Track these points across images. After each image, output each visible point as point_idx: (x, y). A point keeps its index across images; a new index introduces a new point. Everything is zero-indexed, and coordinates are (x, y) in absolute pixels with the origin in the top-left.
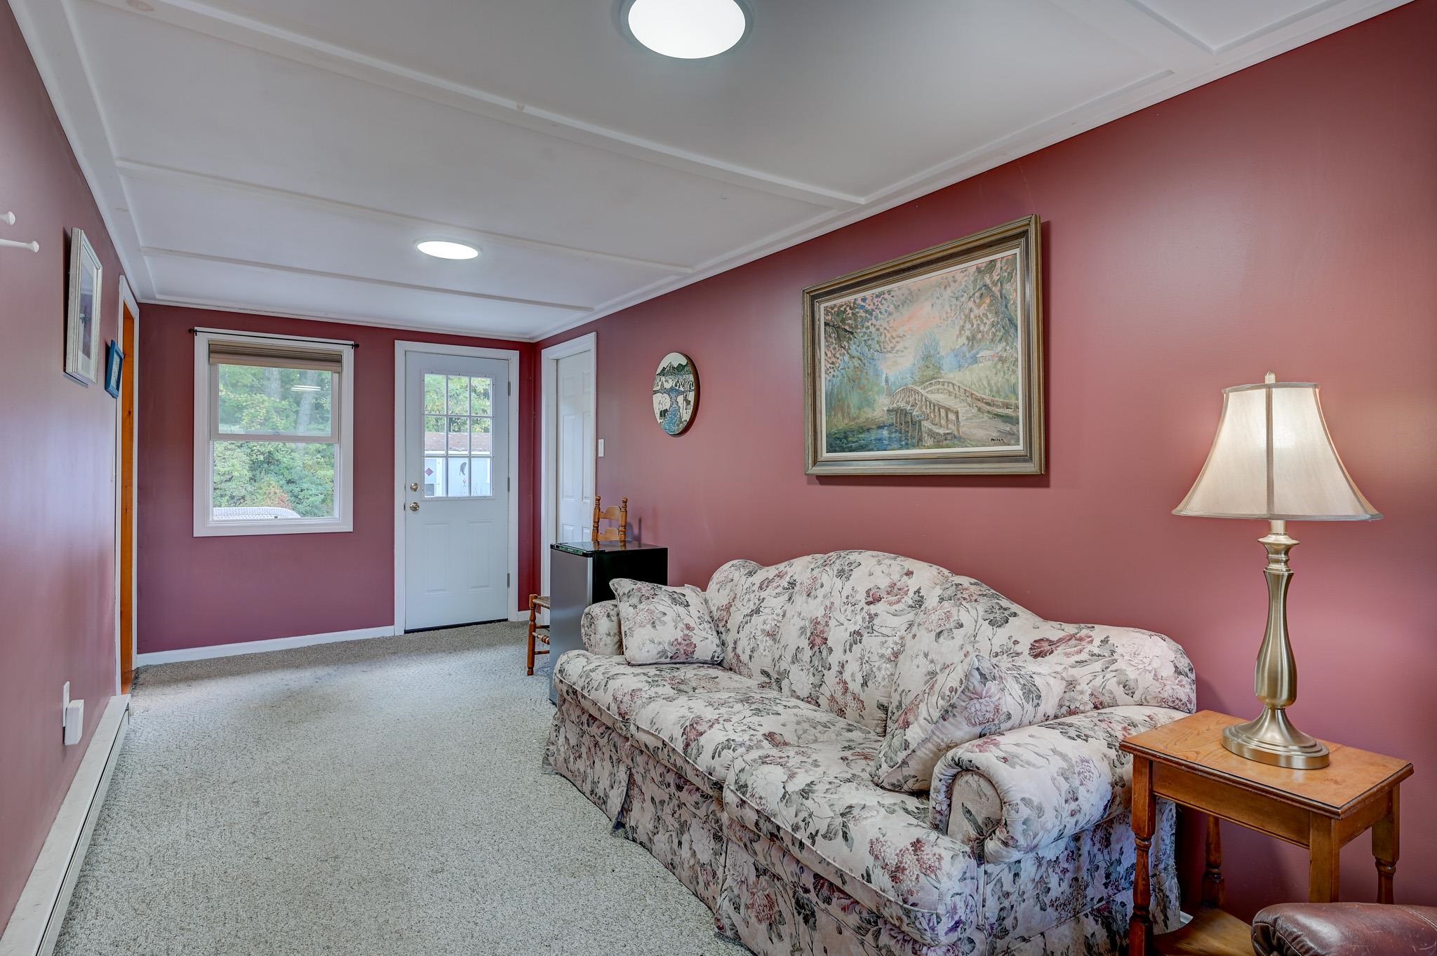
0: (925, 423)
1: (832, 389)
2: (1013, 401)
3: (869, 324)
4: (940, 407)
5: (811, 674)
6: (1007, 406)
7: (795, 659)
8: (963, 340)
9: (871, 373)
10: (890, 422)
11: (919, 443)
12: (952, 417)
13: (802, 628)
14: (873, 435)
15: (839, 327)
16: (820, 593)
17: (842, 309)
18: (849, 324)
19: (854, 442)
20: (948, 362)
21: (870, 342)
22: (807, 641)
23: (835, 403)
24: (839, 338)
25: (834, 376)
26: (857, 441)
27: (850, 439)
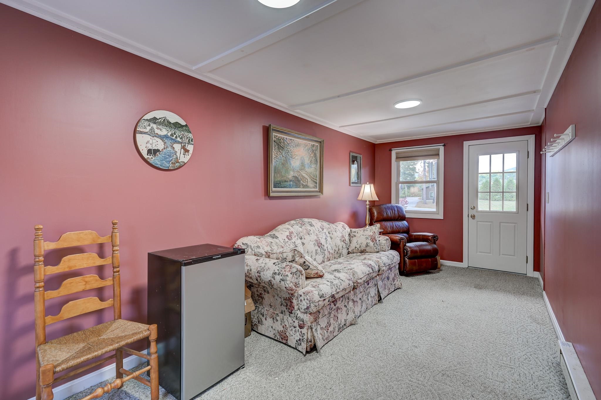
0: (301, 181)
1: (276, 165)
2: (316, 179)
3: (288, 147)
4: (305, 177)
5: (322, 255)
6: (316, 180)
7: (316, 253)
8: (309, 161)
9: (289, 163)
10: (293, 180)
11: (299, 187)
12: (307, 180)
13: (314, 244)
14: (288, 184)
15: (279, 144)
16: (311, 232)
17: (280, 138)
18: (282, 145)
19: (282, 185)
20: (306, 166)
21: (288, 153)
22: (318, 247)
23: (277, 171)
24: (278, 148)
25: (276, 161)
26: (283, 185)
27: (281, 184)
